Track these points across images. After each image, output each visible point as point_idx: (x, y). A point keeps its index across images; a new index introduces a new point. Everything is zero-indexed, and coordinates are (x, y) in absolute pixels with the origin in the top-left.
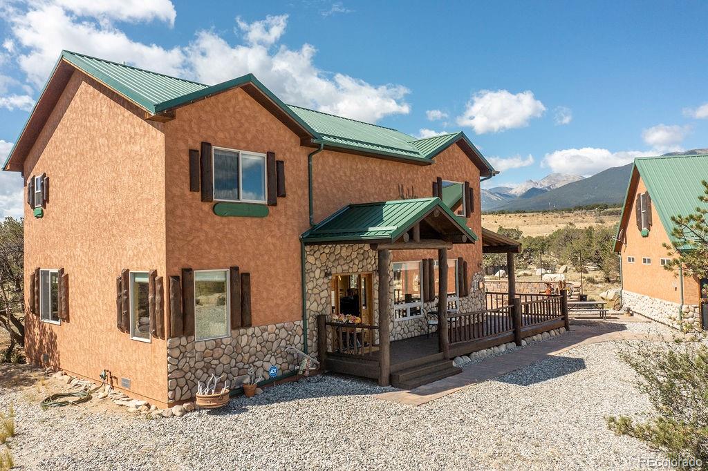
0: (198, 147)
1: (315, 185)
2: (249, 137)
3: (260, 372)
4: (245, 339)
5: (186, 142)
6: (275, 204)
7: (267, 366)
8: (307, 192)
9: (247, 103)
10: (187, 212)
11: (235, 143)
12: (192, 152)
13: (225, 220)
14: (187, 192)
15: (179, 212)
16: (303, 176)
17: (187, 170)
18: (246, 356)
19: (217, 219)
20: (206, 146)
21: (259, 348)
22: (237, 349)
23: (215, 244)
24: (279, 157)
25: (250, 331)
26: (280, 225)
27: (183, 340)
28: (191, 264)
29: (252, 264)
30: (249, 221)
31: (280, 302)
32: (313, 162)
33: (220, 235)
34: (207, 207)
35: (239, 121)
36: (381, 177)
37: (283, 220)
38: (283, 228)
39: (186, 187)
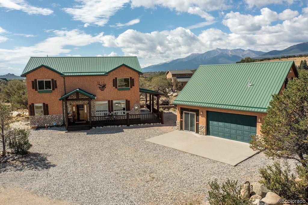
0: (34, 80)
1: (66, 84)
2: (46, 76)
3: (51, 124)
4: (47, 117)
5: (31, 80)
6: (54, 90)
7: (53, 123)
8: (64, 86)
9: (46, 69)
10: (32, 93)
11: (43, 78)
12: (32, 82)
13: (41, 94)
14: (32, 89)
15: (30, 93)
16: (63, 83)
17: (31, 85)
18: (48, 121)
19: (39, 94)
20: (36, 80)
21: (51, 119)
22: (45, 119)
23: (39, 99)
24: (55, 80)
25: (48, 116)
26: (56, 94)
27: (33, 116)
28: (33, 103)
29: (49, 102)
30: (47, 94)
31: (56, 110)
32: (65, 79)
33: (40, 97)
34: (36, 92)
35: (44, 74)
36: (90, 80)
37: (57, 93)
38: (57, 95)
39: (32, 88)
